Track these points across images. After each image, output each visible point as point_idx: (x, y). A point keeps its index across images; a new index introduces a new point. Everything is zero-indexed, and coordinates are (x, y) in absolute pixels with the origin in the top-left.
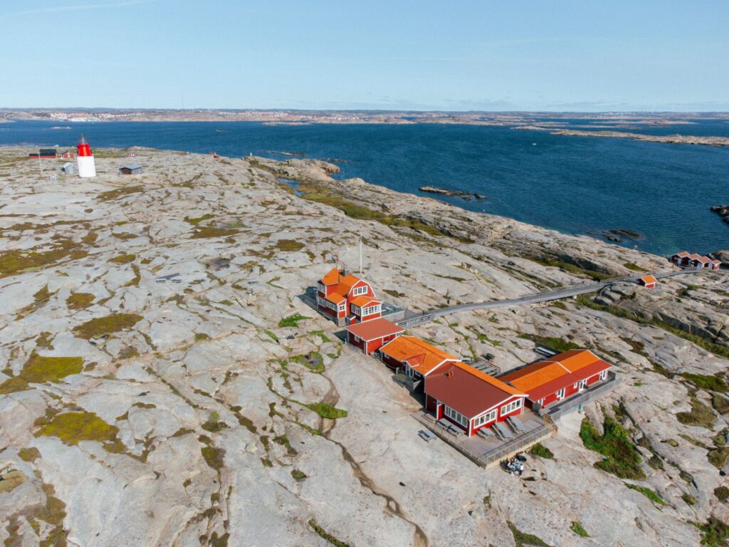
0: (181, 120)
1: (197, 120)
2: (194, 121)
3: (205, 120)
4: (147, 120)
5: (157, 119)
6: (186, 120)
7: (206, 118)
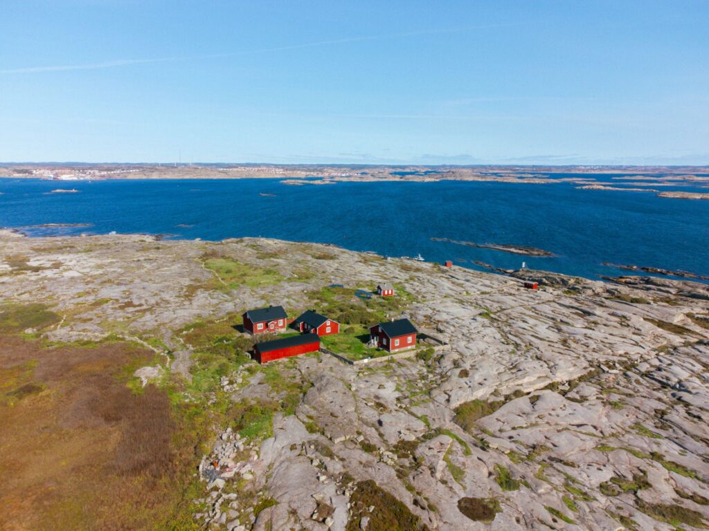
0: (181, 178)
1: (199, 177)
2: (195, 178)
3: (207, 177)
4: (144, 177)
5: (155, 176)
6: (187, 177)
7: (208, 175)
